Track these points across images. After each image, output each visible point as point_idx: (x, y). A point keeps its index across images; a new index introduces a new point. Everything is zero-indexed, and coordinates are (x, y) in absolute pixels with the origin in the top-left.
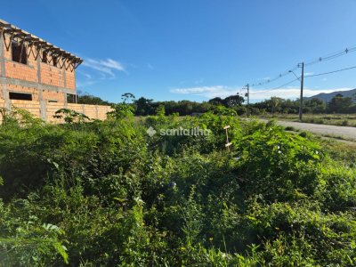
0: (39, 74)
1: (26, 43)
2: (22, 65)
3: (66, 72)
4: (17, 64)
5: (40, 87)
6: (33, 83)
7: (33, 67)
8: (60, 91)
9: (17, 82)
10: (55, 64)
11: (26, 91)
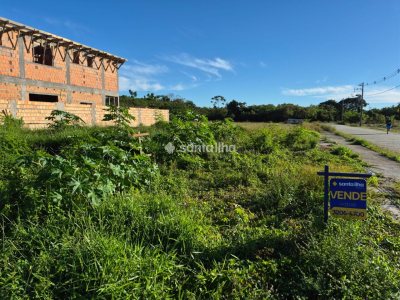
0: (68, 76)
1: (51, 45)
2: (46, 67)
3: (106, 73)
4: (39, 66)
5: (69, 88)
6: (60, 84)
7: (61, 69)
8: (96, 92)
9: (39, 84)
10: (90, 65)
11: (50, 92)
